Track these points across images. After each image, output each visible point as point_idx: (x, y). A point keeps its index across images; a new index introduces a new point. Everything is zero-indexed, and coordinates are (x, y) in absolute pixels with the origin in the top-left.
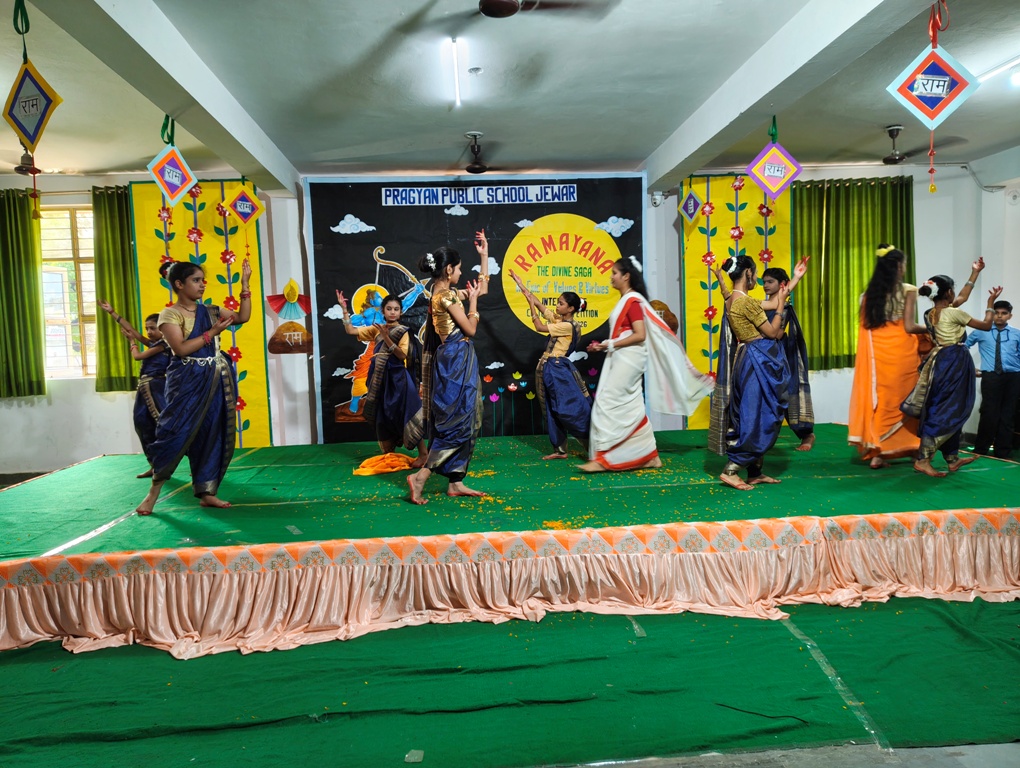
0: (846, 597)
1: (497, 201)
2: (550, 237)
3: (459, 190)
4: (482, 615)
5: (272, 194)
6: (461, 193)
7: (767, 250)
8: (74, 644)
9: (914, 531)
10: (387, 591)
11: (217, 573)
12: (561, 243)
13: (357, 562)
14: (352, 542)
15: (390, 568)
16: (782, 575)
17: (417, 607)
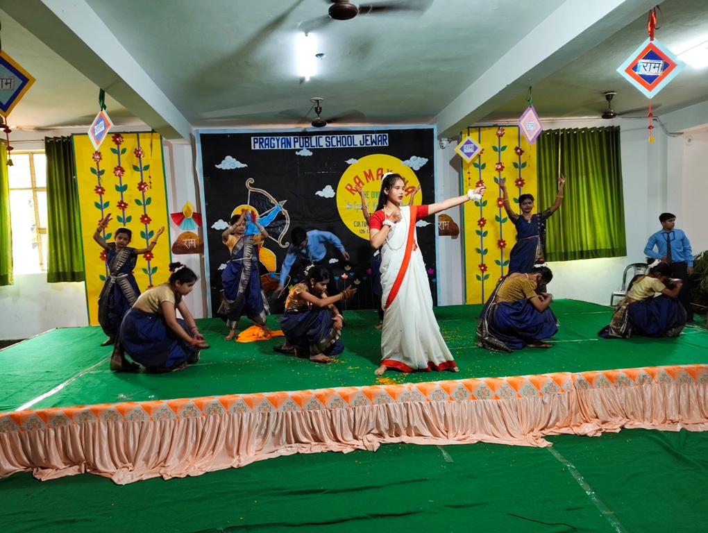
0: (591, 430)
1: (333, 146)
2: (370, 171)
3: (305, 138)
4: (335, 447)
5: (172, 141)
6: (307, 140)
7: (520, 178)
8: (42, 474)
9: (637, 382)
10: (266, 431)
11: (144, 421)
12: (378, 175)
13: (245, 411)
14: (241, 396)
15: (269, 414)
16: (545, 414)
17: (289, 442)
